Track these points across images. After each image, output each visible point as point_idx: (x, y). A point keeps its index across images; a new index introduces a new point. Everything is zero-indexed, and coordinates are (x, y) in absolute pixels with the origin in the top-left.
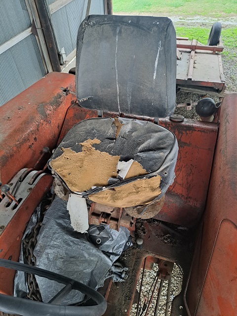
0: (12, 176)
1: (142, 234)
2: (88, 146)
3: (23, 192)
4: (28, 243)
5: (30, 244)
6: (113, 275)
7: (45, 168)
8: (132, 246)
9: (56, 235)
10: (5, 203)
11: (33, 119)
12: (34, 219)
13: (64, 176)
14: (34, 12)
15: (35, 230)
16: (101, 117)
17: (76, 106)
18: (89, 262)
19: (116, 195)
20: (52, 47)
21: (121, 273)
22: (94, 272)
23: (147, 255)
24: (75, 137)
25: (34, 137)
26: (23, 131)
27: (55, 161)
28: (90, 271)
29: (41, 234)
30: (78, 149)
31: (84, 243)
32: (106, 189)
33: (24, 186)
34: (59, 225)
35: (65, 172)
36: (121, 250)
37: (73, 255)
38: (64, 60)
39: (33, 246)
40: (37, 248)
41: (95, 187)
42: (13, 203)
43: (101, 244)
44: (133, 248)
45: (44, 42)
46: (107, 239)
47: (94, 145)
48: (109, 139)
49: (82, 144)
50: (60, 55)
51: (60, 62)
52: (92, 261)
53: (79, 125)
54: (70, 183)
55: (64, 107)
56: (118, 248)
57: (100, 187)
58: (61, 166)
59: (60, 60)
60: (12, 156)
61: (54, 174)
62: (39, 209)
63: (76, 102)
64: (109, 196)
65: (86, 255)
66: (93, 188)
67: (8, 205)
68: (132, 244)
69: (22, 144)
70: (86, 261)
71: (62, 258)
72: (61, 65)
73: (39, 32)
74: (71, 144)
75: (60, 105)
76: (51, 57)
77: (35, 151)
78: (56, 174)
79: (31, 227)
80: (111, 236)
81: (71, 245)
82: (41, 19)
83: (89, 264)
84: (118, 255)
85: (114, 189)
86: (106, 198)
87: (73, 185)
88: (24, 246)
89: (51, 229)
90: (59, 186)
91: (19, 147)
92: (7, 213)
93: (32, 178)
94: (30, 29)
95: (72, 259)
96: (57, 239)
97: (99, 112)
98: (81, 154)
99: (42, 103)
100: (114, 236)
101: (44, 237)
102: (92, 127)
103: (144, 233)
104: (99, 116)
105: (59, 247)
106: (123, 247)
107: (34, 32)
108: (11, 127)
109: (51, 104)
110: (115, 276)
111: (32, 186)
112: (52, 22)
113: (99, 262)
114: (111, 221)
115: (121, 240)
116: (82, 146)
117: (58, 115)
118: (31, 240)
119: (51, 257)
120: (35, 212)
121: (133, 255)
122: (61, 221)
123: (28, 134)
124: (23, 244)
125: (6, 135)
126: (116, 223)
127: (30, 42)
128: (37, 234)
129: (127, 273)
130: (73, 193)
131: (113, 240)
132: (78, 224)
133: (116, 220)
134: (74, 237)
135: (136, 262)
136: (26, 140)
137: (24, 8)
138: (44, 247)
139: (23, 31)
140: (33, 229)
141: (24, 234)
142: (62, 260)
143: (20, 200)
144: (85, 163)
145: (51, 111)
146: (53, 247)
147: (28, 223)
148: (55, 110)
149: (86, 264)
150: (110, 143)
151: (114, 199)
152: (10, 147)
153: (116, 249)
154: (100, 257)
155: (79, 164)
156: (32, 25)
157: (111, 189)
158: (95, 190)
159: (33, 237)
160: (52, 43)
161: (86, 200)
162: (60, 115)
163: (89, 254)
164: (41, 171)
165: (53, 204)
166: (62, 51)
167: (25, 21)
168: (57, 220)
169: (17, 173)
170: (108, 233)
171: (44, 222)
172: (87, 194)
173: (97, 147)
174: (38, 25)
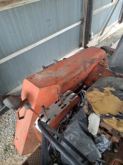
0: (64, 92)
1: (117, 146)
2: (107, 91)
3: (67, 102)
4: (62, 126)
5: (63, 127)
6: (96, 161)
7: (79, 93)
8: (110, 150)
9: (77, 129)
10: (58, 104)
11: (80, 68)
12: (68, 116)
13: (92, 102)
14: (85, 13)
15: (67, 121)
16: (117, 76)
17: (100, 66)
18: (89, 150)
19: (120, 124)
20: (88, 31)
21: (101, 162)
22: (89, 156)
23: (117, 160)
24: (101, 83)
25: (77, 77)
26: (74, 73)
27: (89, 93)
28: (87, 154)
29: (70, 125)
30: (102, 91)
31: (90, 139)
32: (115, 118)
33: (68, 99)
34: (80, 124)
35: (93, 101)
36: (104, 150)
37: (83, 143)
38: (92, 38)
39: (64, 129)
40: (66, 131)
41: (108, 115)
42: (62, 105)
43: (97, 143)
44: (110, 151)
45: (85, 28)
46: (100, 142)
47: (111, 91)
48: (120, 90)
49: (105, 89)
50: (90, 36)
51: (89, 39)
52: (91, 150)
53: (105, 78)
54: (95, 107)
55: (94, 65)
56: (103, 148)
57: (111, 116)
58: (91, 97)
59: (90, 38)
60: (67, 83)
61: (86, 99)
62: (71, 112)
63: (100, 63)
64: (115, 123)
65: (89, 146)
66: (107, 115)
67: (60, 106)
68: (110, 149)
69: (72, 79)
70: (88, 148)
71: (77, 142)
72: (89, 40)
73: (85, 23)
74: (98, 87)
75: (93, 64)
76: (86, 36)
77: (75, 83)
78: (87, 100)
79: (66, 119)
80: (103, 141)
81: (83, 137)
82: (88, 17)
83: (88, 151)
84: (102, 152)
85: (119, 120)
86: (113, 123)
87: (96, 109)
88: (60, 127)
89: (75, 124)
90: (87, 106)
91: (71, 80)
92: (59, 109)
93: (73, 96)
94: (81, 21)
95: (81, 144)
96: (77, 131)
97: (117, 74)
98: (103, 94)
99: (85, 61)
100: (104, 142)
101: (71, 127)
102: (111, 81)
103: (119, 146)
104: (116, 76)
105: (77, 136)
106: (106, 149)
107: (82, 23)
108: (69, 70)
109: (89, 63)
110: (97, 162)
111: (72, 100)
112: (92, 19)
113: (94, 152)
114: (108, 134)
115: (106, 145)
116: (104, 90)
117: (90, 68)
118: (64, 126)
119: (72, 138)
120: (69, 113)
121: (109, 155)
122: (81, 123)
123: (76, 75)
124: (60, 126)
125: (67, 73)
126: (110, 136)
127: (79, 27)
128: (68, 124)
129: (103, 163)
130: (94, 113)
131: (103, 143)
132: (92, 130)
133: (111, 135)
134: (86, 134)
135: (110, 160)
136: (74, 77)
137: (82, 12)
138: (69, 132)
139: (78, 22)
140: (66, 121)
141: (62, 121)
142: (77, 143)
143: (65, 105)
144: (104, 99)
145: (88, 66)
146: (74, 134)
147: (65, 117)
148: (90, 66)
149: (87, 150)
150: (121, 93)
151: (118, 125)
152: (67, 79)
153: (101, 148)
154: (96, 150)
155: (101, 99)
156: (82, 20)
157: (117, 119)
158: (107, 116)
159: (65, 124)
160: (89, 29)
161: (101, 119)
162: (91, 68)
163: (91, 146)
164: (76, 94)
165: (79, 112)
166: (92, 34)
167: (80, 18)
168: (79, 122)
169: (66, 91)
170: (102, 139)
171: (72, 119)
172: (103, 117)
173: (113, 92)
174: (85, 20)
